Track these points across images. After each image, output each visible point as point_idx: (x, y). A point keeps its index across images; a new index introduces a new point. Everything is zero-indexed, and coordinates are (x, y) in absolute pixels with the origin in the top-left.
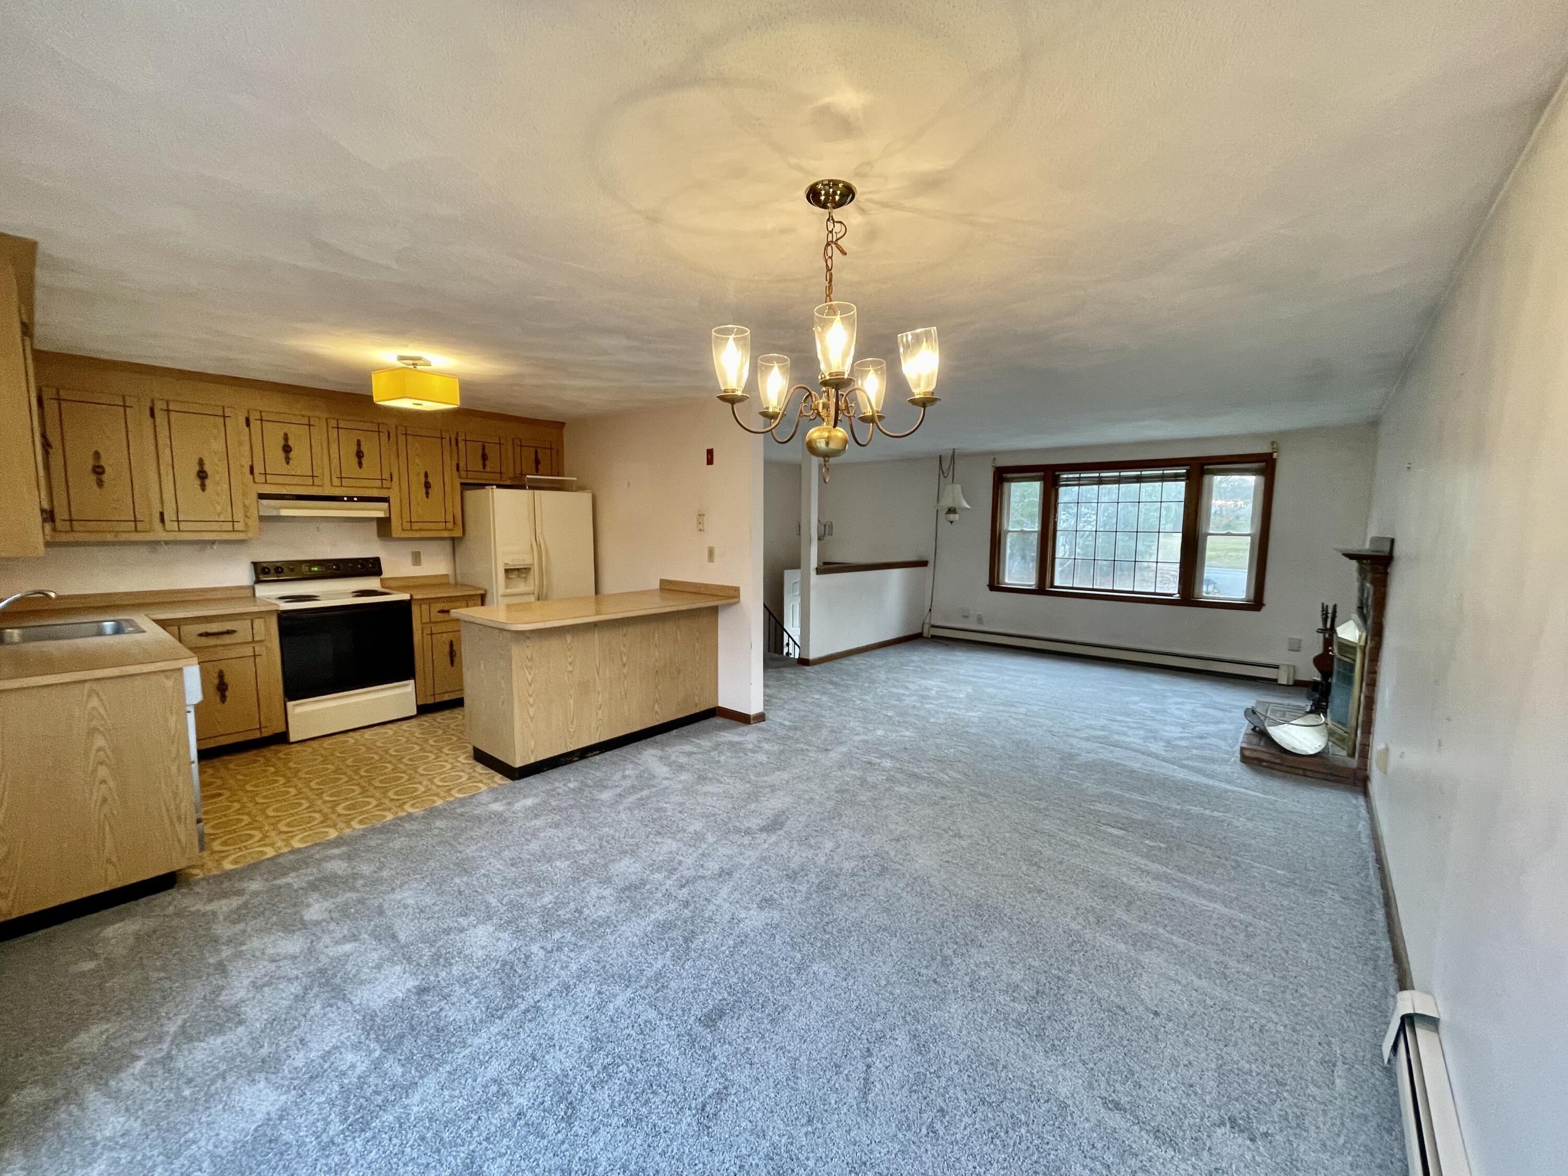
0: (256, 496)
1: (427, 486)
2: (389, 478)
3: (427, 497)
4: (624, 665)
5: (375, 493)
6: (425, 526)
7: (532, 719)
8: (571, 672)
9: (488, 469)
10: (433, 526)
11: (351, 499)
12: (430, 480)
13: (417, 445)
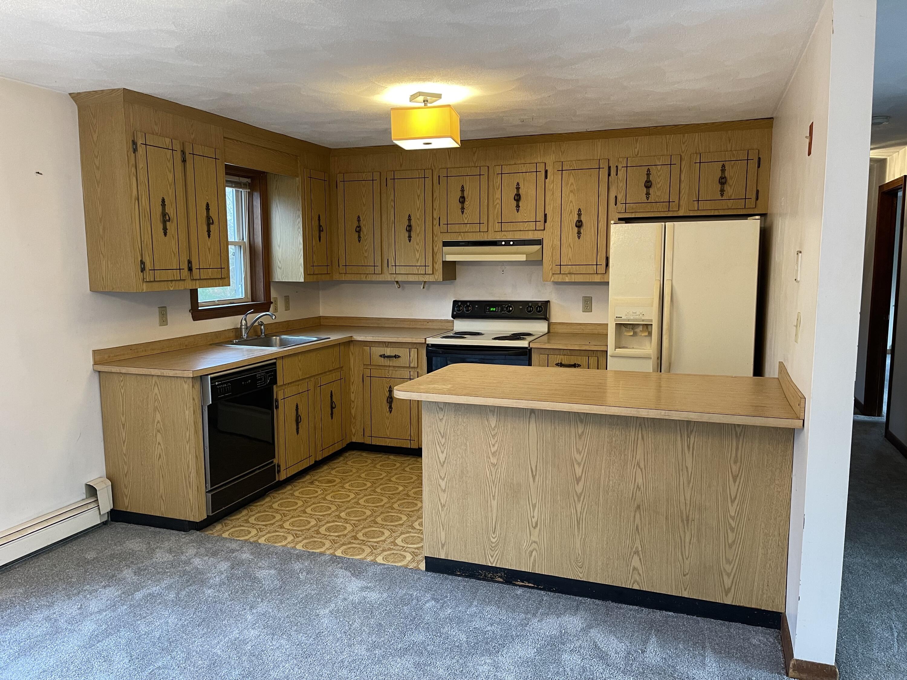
0: (441, 244)
1: (579, 224)
2: (543, 220)
3: (579, 238)
4: (578, 480)
5: (530, 236)
6: (574, 269)
7: (443, 506)
8: (494, 465)
9: (652, 198)
10: (583, 269)
11: (507, 243)
12: (583, 218)
13: (572, 180)
